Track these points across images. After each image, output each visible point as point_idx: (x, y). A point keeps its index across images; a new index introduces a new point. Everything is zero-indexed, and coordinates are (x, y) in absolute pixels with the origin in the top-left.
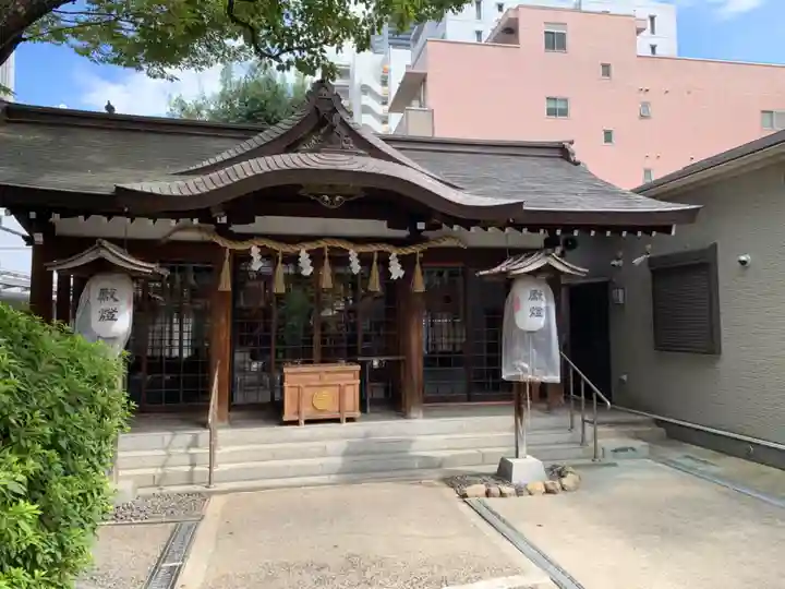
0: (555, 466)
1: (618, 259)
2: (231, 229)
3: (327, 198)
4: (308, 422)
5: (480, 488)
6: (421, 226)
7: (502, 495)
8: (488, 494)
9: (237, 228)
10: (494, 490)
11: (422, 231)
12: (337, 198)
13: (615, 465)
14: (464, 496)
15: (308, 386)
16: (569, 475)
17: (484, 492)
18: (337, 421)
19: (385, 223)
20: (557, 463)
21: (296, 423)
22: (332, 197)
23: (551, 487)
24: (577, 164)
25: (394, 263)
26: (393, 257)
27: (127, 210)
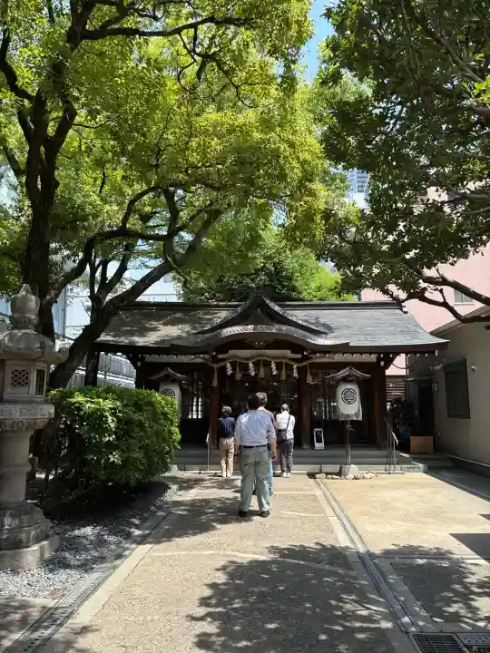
2: (218, 357)
3: (257, 343)
6: (305, 353)
11: (307, 355)
12: (261, 343)
14: (315, 478)
19: (290, 351)
24: (406, 313)
25: (295, 371)
26: (295, 367)
27: (175, 353)
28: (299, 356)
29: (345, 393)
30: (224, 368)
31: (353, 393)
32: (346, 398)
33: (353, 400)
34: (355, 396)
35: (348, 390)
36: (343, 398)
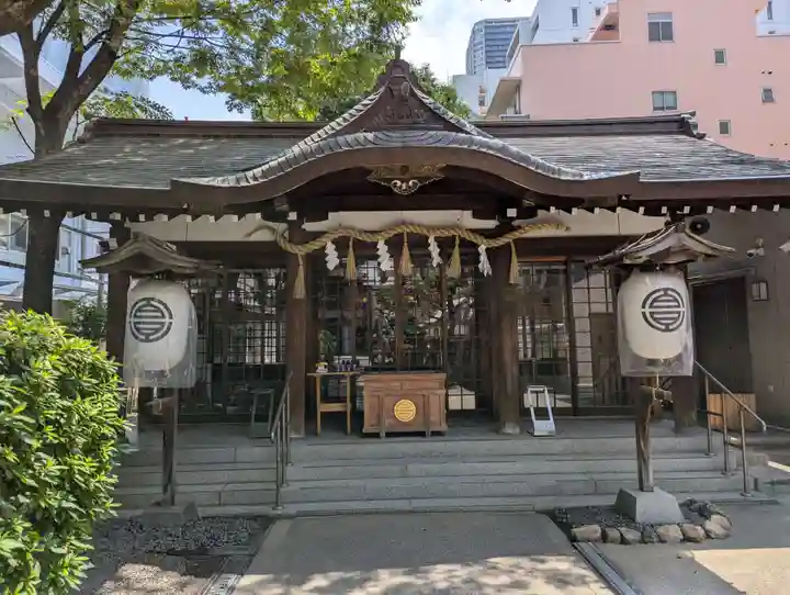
0: (692, 502)
1: (758, 247)
2: (303, 227)
3: (399, 184)
4: (389, 435)
5: (594, 530)
6: (512, 212)
7: (623, 541)
8: (604, 538)
9: (309, 226)
10: (613, 533)
11: (512, 219)
12: (411, 183)
13: (776, 503)
14: (573, 539)
15: (388, 395)
16: (714, 517)
17: (599, 535)
18: (422, 434)
19: (469, 213)
20: (696, 497)
21: (376, 435)
23: (692, 534)
24: (701, 137)
25: (483, 258)
26: (482, 249)
27: (185, 206)
28: (491, 224)
29: (651, 300)
30: (321, 253)
31: (676, 300)
32: (655, 316)
33: (676, 319)
34: (681, 309)
35: (662, 293)
36: (648, 315)
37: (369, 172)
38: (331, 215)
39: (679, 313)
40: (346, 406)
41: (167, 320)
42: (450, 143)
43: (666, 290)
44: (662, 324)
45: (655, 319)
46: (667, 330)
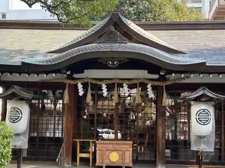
2: (73, 76)
3: (111, 63)
4: (107, 167)
9: (76, 76)
12: (115, 63)
15: (107, 150)
18: (121, 167)
19: (147, 71)
22: (113, 62)
25: (150, 92)
27: (26, 71)
28: (156, 76)
29: (199, 113)
31: (207, 114)
32: (200, 119)
33: (207, 121)
34: (210, 117)
35: (202, 111)
36: (197, 119)
37: (99, 58)
38: (85, 71)
39: (209, 118)
40: (90, 155)
41: (20, 115)
42: (128, 50)
43: (204, 110)
44: (202, 122)
45: (200, 120)
46: (204, 125)
